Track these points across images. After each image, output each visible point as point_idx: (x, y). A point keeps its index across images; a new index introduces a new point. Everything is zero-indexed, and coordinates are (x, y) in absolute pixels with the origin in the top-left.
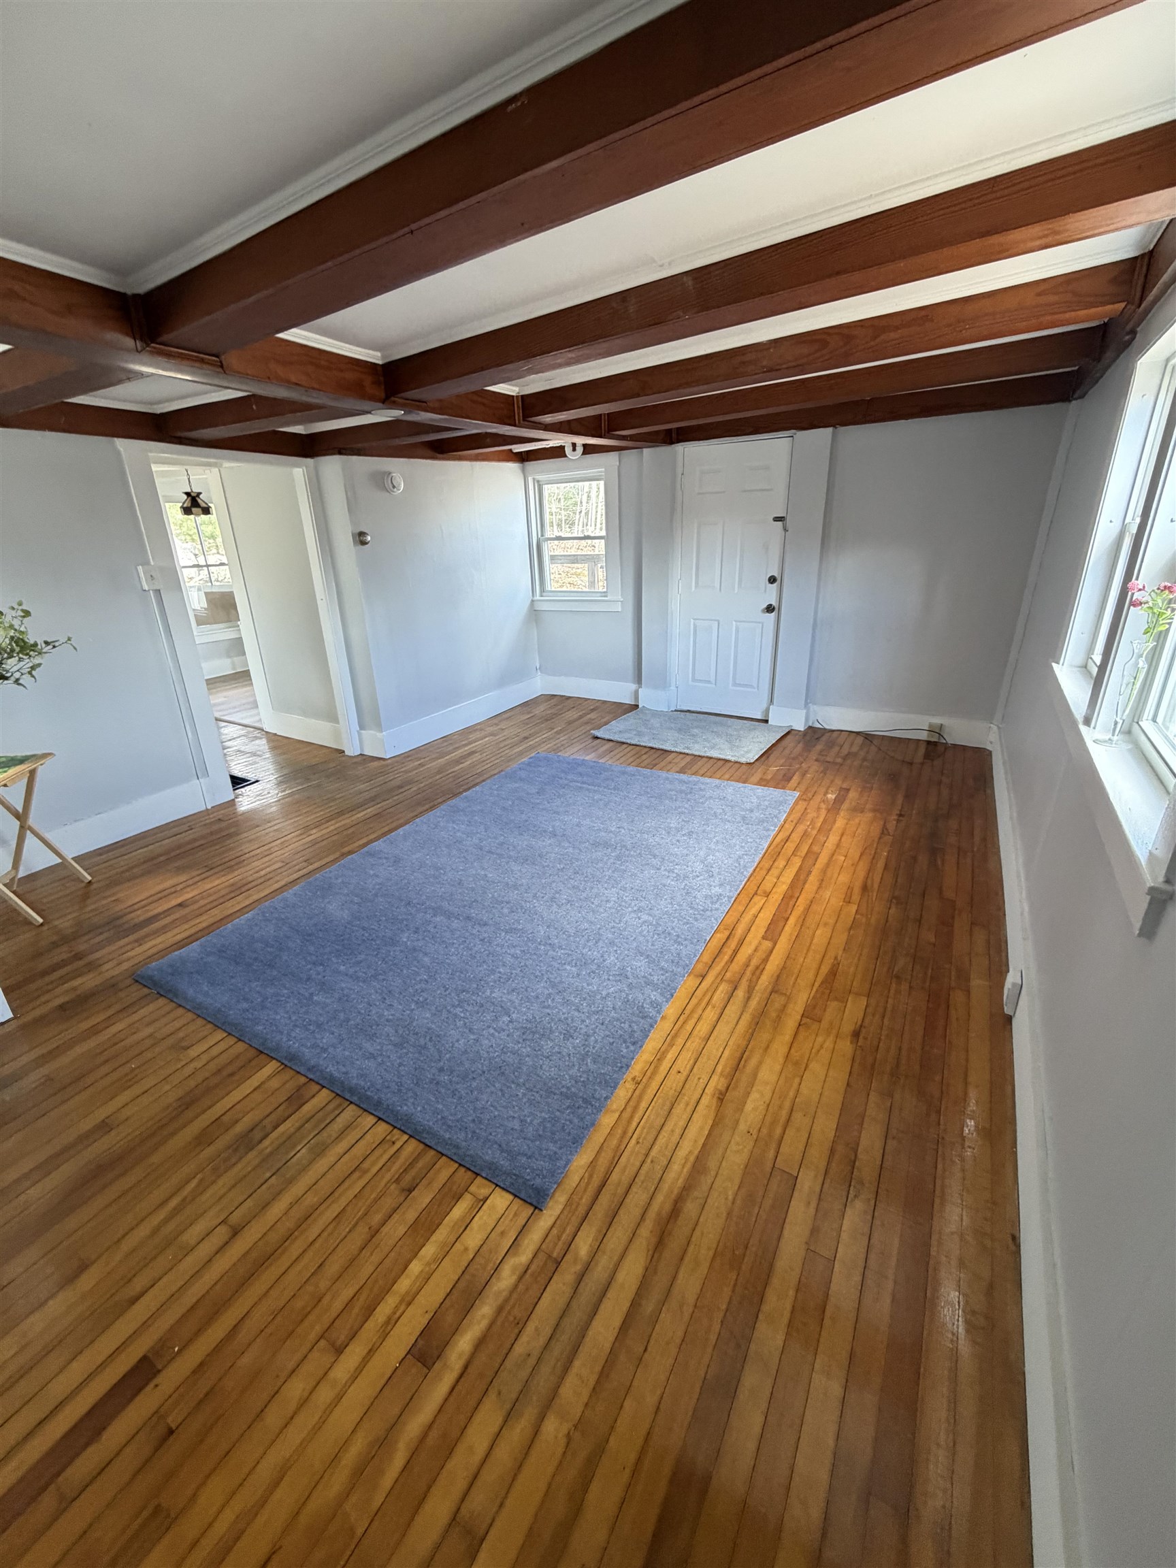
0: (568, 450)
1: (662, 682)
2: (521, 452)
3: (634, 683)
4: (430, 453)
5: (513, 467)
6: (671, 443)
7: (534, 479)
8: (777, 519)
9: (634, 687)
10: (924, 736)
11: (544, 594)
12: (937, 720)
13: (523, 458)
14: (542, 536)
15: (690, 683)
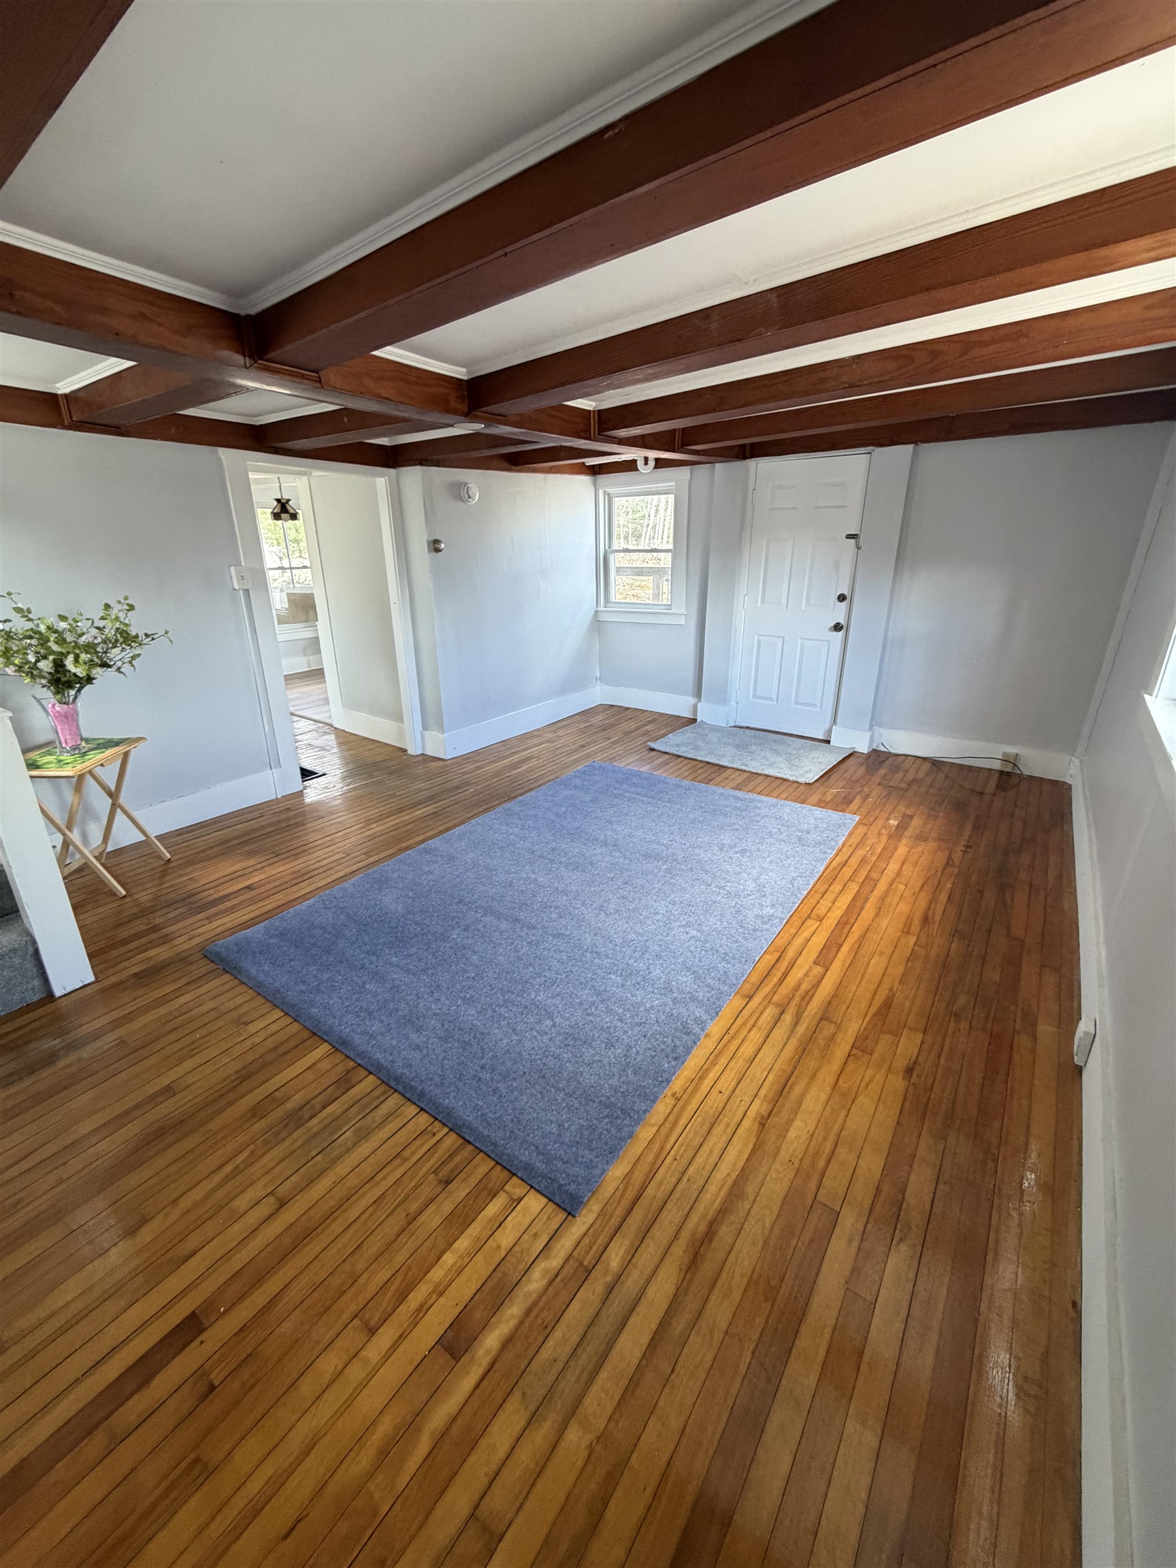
0: (640, 464)
1: (722, 697)
2: (594, 466)
3: (693, 696)
4: (507, 465)
5: (585, 480)
6: (745, 458)
7: (605, 492)
8: (850, 536)
9: (693, 700)
10: (997, 765)
11: (608, 605)
12: (1012, 750)
13: (595, 471)
14: (610, 548)
15: (751, 699)
